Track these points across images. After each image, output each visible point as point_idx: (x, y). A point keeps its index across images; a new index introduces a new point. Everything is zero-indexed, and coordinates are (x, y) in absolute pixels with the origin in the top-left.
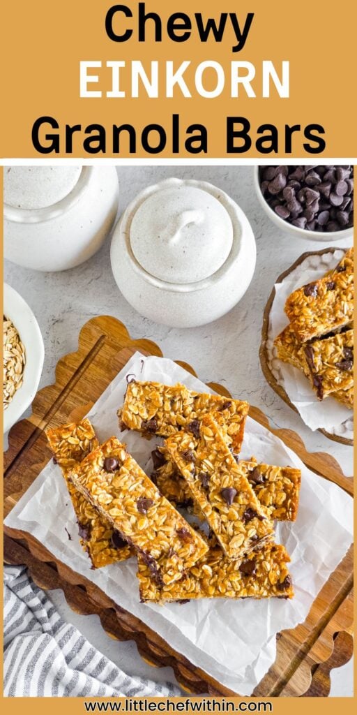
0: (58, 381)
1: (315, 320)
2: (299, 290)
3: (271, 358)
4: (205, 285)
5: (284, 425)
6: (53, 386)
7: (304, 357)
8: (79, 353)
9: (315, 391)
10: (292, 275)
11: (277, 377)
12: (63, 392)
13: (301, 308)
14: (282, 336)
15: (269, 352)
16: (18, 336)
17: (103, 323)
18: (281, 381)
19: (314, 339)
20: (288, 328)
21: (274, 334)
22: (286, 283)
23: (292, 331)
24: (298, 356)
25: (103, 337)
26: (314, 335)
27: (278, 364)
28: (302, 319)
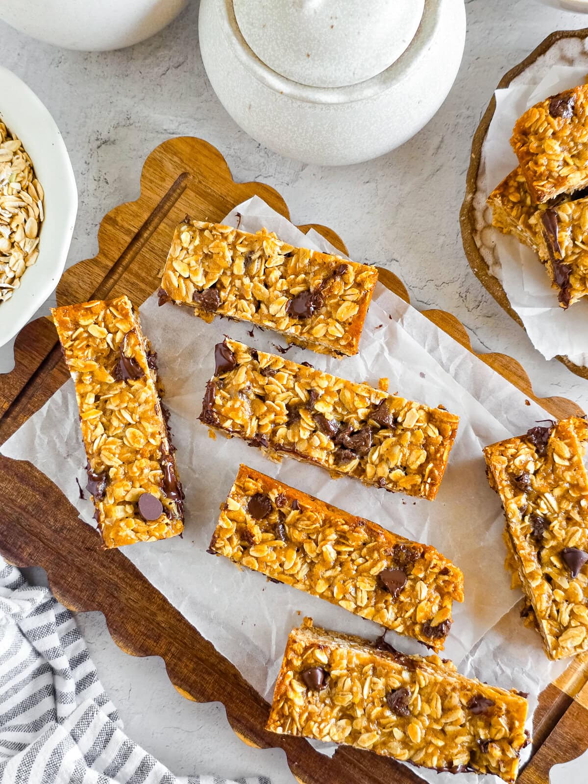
0: (102, 252)
1: (566, 164)
2: (540, 106)
3: (480, 226)
4: (369, 92)
5: (498, 346)
6: (95, 261)
7: (540, 229)
8: (140, 202)
9: (557, 291)
10: (528, 74)
11: (489, 260)
12: (112, 271)
13: (541, 139)
14: (504, 187)
15: (479, 215)
16: (32, 168)
17: (185, 149)
18: (497, 269)
19: (561, 197)
20: (515, 174)
21: (490, 182)
22: (516, 87)
23: (522, 179)
24: (529, 227)
25: (184, 175)
26: (561, 190)
27: (492, 237)
28: (543, 160)
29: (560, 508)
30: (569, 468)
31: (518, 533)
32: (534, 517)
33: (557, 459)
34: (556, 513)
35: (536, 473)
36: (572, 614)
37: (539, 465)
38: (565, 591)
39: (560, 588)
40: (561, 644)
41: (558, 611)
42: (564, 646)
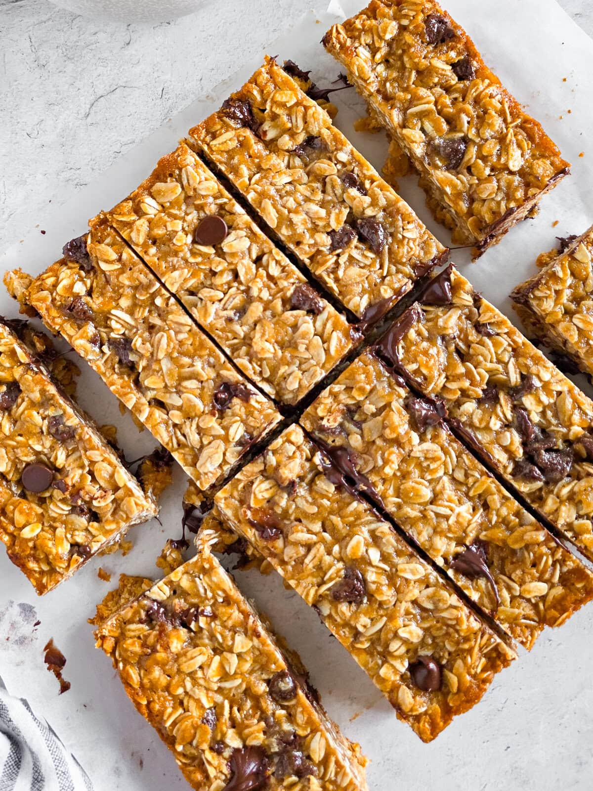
29: (136, 320)
30: (122, 271)
31: (103, 369)
32: (113, 343)
33: (104, 266)
34: (133, 327)
35: (90, 293)
36: (200, 431)
37: (89, 282)
38: (180, 409)
39: (174, 407)
40: (201, 471)
41: (184, 435)
42: (206, 471)
